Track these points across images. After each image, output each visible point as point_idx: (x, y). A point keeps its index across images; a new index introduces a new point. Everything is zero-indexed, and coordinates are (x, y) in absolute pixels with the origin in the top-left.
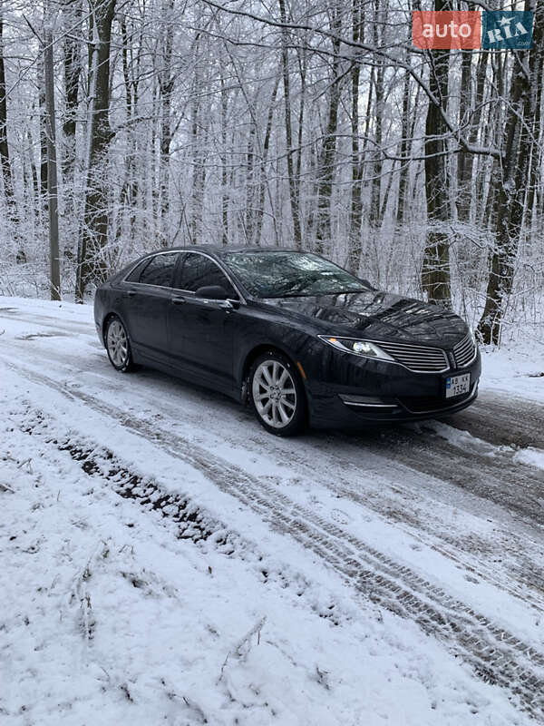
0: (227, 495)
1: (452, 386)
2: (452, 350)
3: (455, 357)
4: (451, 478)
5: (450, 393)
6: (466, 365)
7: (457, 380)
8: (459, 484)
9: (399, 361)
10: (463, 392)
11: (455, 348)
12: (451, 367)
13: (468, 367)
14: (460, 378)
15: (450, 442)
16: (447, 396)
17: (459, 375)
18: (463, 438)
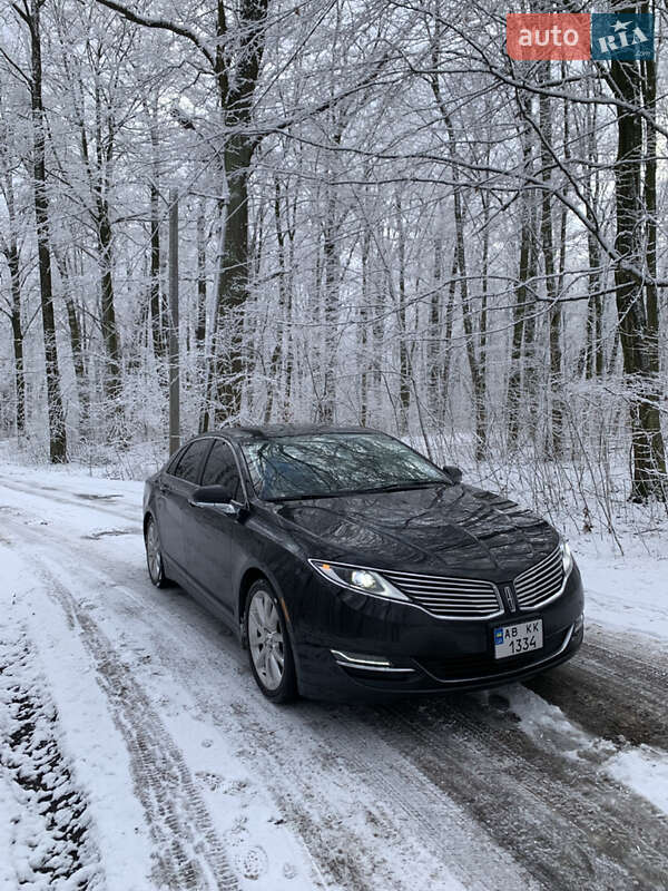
0: (137, 801)
1: (507, 641)
2: (510, 583)
3: (514, 594)
4: (472, 801)
5: (502, 651)
6: (536, 606)
7: (515, 631)
8: (479, 815)
9: (414, 601)
10: (531, 648)
11: (516, 580)
12: (507, 609)
13: (540, 610)
14: (521, 628)
15: (522, 726)
16: (499, 655)
17: (519, 622)
18: (545, 720)
